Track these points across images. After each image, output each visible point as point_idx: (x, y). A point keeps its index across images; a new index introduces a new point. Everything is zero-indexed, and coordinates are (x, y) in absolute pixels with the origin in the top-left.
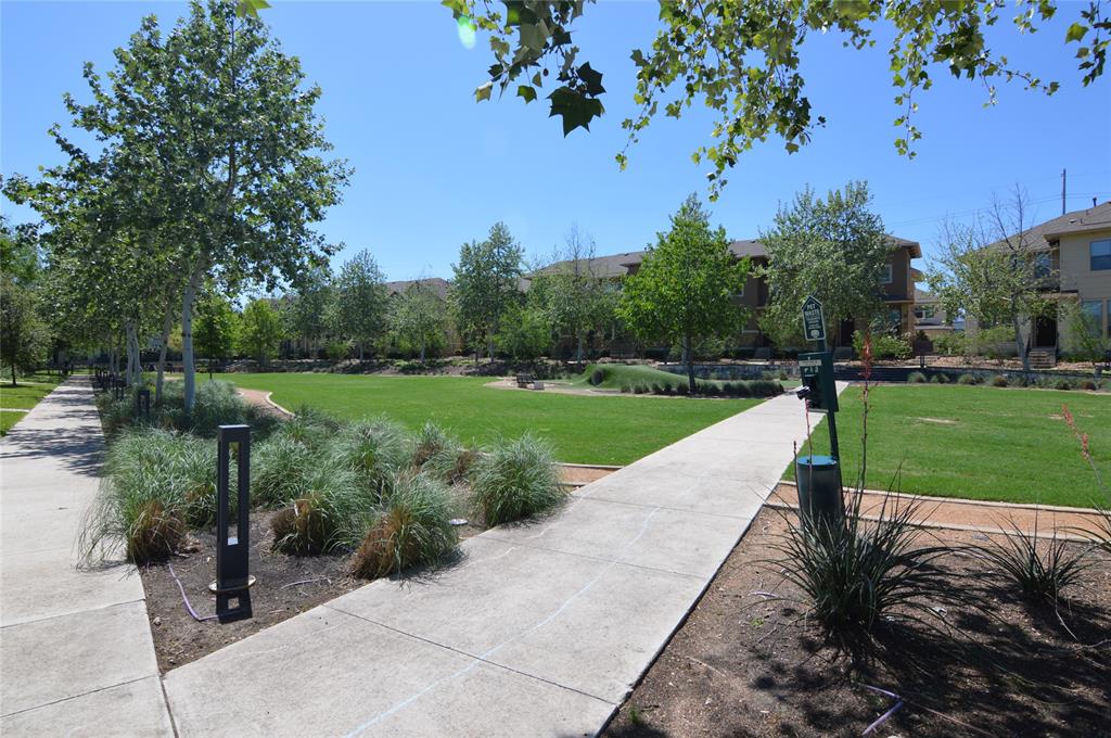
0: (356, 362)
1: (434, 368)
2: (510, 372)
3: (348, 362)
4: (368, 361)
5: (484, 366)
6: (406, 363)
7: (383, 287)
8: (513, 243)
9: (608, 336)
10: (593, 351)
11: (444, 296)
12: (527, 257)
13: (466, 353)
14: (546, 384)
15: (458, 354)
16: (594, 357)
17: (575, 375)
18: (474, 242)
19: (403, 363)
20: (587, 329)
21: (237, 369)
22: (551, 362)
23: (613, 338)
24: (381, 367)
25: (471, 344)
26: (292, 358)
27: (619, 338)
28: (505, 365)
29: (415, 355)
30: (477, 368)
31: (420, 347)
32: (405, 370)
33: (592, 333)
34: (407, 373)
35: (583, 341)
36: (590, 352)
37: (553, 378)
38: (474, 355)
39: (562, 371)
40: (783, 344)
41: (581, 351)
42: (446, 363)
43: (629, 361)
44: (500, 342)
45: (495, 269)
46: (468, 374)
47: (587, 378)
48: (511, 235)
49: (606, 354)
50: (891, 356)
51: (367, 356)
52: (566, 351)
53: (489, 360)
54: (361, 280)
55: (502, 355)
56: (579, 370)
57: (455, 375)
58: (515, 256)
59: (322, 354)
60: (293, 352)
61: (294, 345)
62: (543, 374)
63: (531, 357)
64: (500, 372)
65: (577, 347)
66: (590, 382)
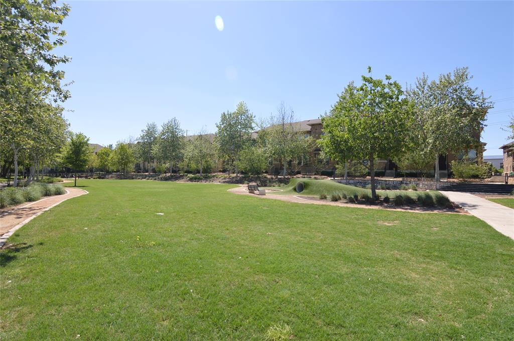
0: (168, 175)
1: (207, 178)
2: (246, 182)
3: (165, 175)
4: (175, 174)
5: (233, 178)
6: (193, 176)
7: (183, 137)
8: (250, 112)
9: (299, 163)
10: (291, 171)
11: (212, 140)
12: (257, 120)
13: (224, 171)
14: (267, 190)
15: (220, 171)
16: (293, 173)
17: (283, 184)
18: (228, 111)
19: (191, 175)
20: (288, 159)
21: (112, 177)
22: (269, 177)
23: (302, 164)
24: (181, 177)
25: (226, 166)
26: (140, 172)
27: (306, 165)
28: (243, 178)
29: (198, 172)
30: (229, 178)
31: (201, 168)
32: (191, 180)
33: (291, 161)
34: (192, 181)
35: (286, 166)
36: (289, 171)
37: (270, 186)
38: (228, 172)
39: (275, 182)
40: (405, 168)
41: (285, 171)
42: (214, 176)
43: (313, 177)
44: (241, 165)
45: (239, 127)
46: (224, 182)
47: (293, 187)
48: (248, 108)
49: (299, 173)
50: (476, 177)
51: (174, 172)
52: (277, 171)
53: (235, 175)
54: (172, 132)
55: (242, 173)
56: (285, 182)
57: (216, 183)
58: (250, 119)
59: (154, 171)
60: (140, 169)
61: (142, 166)
62: (264, 183)
63: (258, 173)
64: (240, 181)
65: (283, 169)
66: (295, 190)
